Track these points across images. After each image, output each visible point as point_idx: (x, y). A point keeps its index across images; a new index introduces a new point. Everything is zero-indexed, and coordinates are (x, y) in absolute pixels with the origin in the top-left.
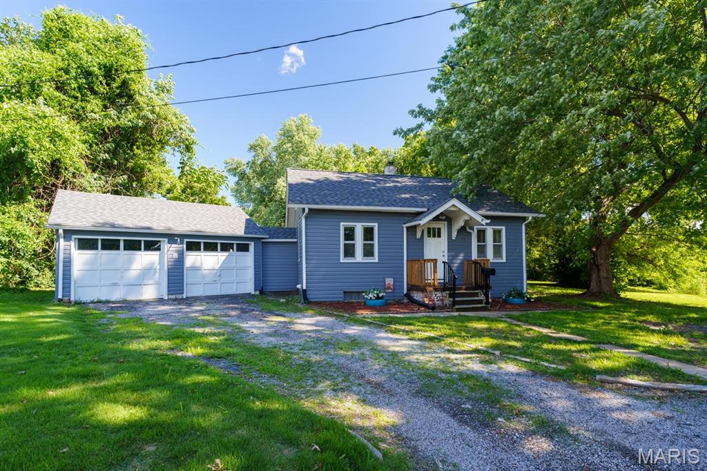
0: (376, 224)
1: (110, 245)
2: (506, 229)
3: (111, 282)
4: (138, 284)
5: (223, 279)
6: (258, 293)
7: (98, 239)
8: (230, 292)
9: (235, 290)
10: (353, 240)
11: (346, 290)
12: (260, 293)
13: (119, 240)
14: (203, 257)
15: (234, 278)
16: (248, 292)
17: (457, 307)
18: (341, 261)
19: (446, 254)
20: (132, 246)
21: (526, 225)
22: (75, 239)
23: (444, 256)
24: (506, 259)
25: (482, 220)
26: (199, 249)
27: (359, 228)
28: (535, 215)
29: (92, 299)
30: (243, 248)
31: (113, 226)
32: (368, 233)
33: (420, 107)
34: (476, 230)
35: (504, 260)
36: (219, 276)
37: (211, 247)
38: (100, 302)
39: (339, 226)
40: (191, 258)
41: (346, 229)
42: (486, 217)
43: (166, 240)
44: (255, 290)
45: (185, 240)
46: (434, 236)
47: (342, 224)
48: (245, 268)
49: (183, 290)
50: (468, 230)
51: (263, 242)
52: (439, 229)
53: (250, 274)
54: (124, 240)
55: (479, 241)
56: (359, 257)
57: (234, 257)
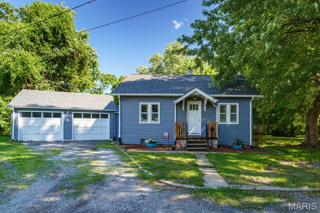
0: (159, 103)
1: (37, 115)
2: (239, 105)
3: (37, 132)
4: (46, 133)
5: (93, 132)
6: (112, 140)
7: (31, 112)
8: (97, 139)
9: (100, 138)
10: (147, 112)
11: (143, 139)
12: (113, 140)
13: (41, 113)
14: (83, 121)
15: (99, 132)
16: (108, 139)
17: (189, 148)
18: (140, 123)
19: (200, 119)
20: (47, 115)
21: (252, 102)
22: (20, 112)
23: (199, 120)
24: (239, 123)
25: (214, 100)
26: (81, 117)
27: (150, 105)
28: (255, 96)
29: (28, 140)
30: (105, 116)
31: (36, 106)
32: (155, 108)
33: (183, 36)
34: (219, 106)
35: (238, 123)
36: (92, 130)
37: (87, 116)
38: (31, 142)
39: (139, 104)
40: (76, 122)
41: (142, 106)
42: (216, 98)
43: (63, 112)
44: (111, 138)
45: (73, 113)
46: (194, 109)
47: (140, 103)
48: (106, 127)
49: (71, 137)
50: (214, 106)
51: (115, 113)
52: (197, 105)
53: (108, 130)
54: (43, 113)
55: (221, 112)
56: (149, 121)
57: (100, 121)
